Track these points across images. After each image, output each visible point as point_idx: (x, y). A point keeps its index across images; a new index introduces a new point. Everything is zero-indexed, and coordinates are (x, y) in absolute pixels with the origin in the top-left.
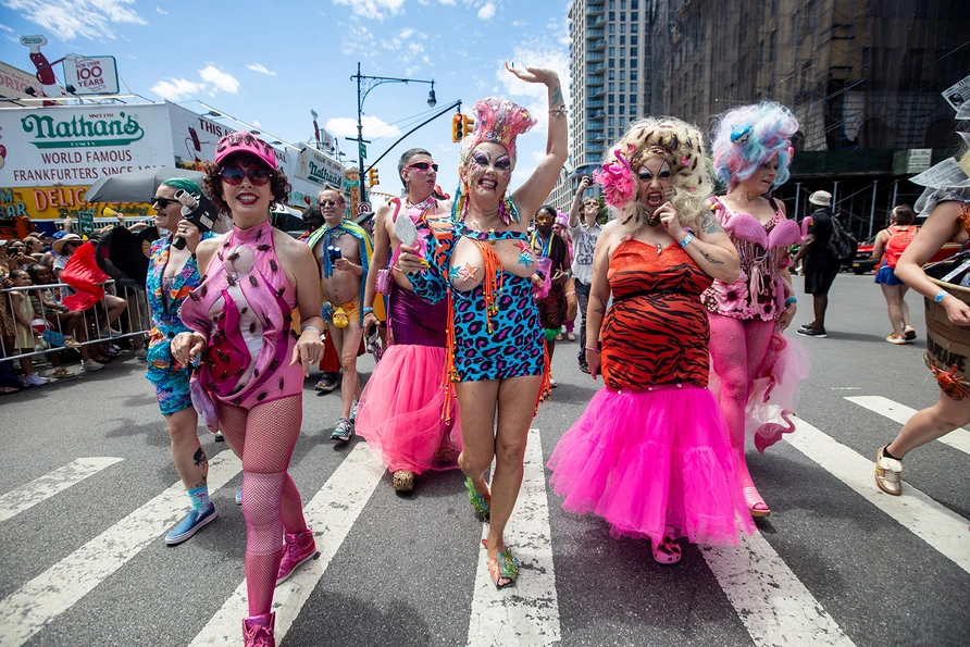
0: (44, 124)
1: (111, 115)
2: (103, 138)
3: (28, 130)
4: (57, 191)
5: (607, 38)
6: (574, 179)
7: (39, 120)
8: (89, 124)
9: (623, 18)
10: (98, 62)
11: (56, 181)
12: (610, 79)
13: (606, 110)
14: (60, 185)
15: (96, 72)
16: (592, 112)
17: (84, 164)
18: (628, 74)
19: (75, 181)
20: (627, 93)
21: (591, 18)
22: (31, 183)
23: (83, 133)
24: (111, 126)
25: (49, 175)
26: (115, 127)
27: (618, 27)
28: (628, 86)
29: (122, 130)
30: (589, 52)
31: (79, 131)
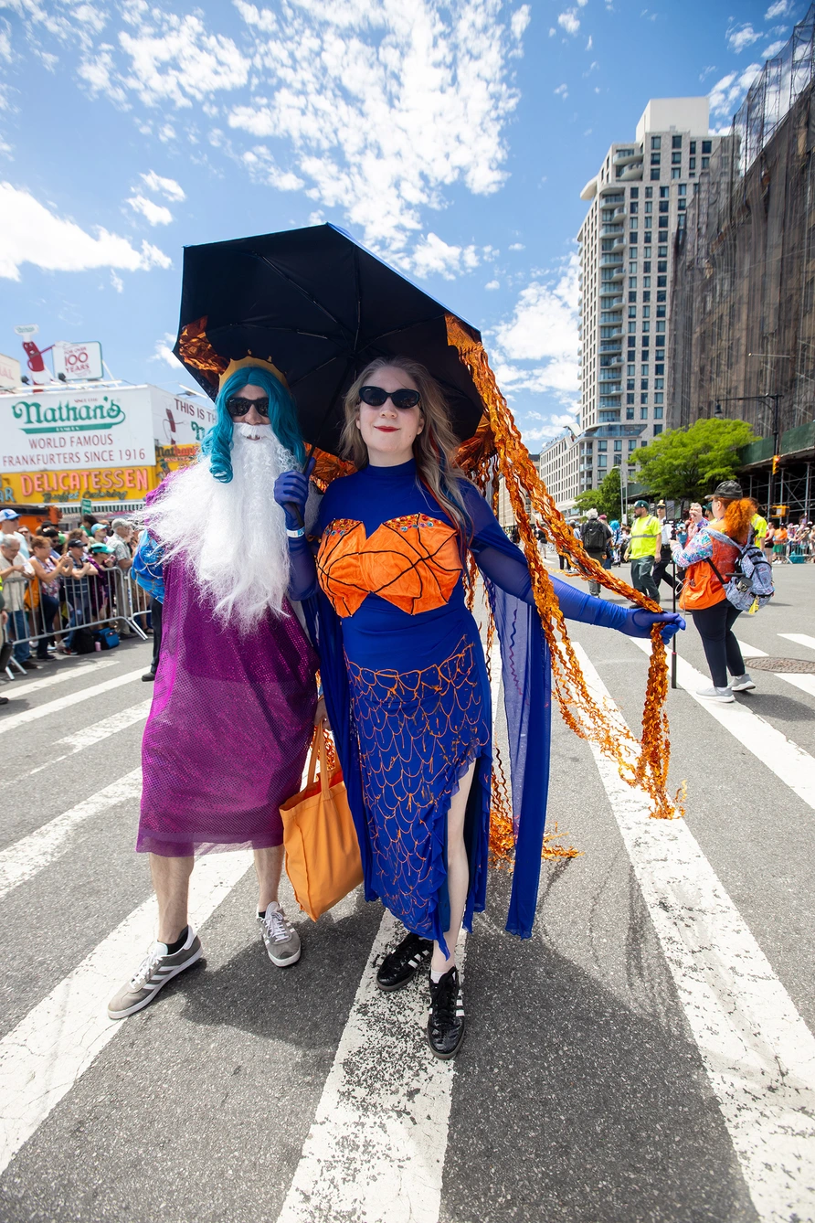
0: (33, 410)
1: (96, 400)
2: (87, 422)
3: (18, 416)
4: (42, 476)
5: (626, 266)
6: (582, 444)
7: (28, 406)
8: (74, 409)
9: (648, 240)
10: (85, 348)
11: (41, 466)
12: (630, 316)
13: (625, 356)
14: (45, 470)
15: (83, 357)
16: (605, 360)
17: (68, 449)
18: (653, 310)
19: (58, 466)
20: (653, 334)
21: (606, 242)
22: (18, 468)
23: (68, 419)
24: (95, 411)
25: (35, 460)
26: (98, 411)
27: (641, 251)
28: (653, 326)
29: (105, 414)
30: (605, 283)
31: (64, 416)
